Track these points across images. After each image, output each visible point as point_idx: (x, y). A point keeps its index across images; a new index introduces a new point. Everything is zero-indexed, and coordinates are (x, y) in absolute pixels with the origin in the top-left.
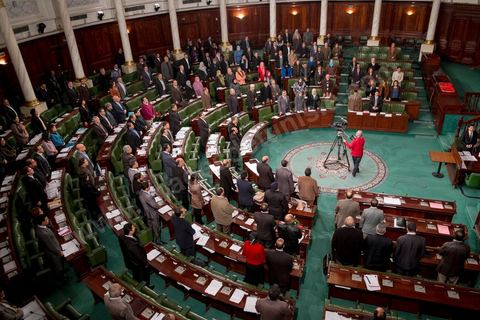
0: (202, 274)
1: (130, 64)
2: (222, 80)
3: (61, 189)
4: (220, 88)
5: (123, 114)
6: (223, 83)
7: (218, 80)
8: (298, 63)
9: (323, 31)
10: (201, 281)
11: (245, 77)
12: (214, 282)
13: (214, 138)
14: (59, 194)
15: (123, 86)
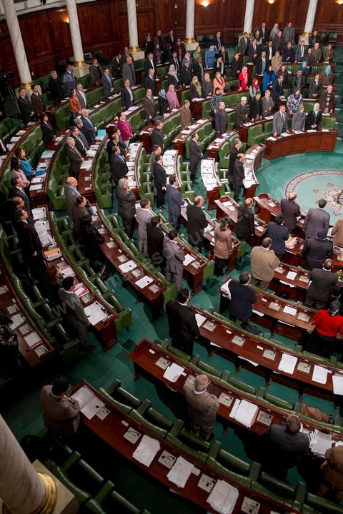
0: (267, 347)
1: (80, 65)
2: (199, 88)
3: (52, 232)
4: (197, 99)
5: (93, 131)
6: (200, 94)
7: (193, 88)
8: (283, 68)
9: (309, 27)
10: (269, 355)
11: (224, 85)
12: (285, 356)
13: (208, 166)
14: (52, 240)
15: (83, 95)
